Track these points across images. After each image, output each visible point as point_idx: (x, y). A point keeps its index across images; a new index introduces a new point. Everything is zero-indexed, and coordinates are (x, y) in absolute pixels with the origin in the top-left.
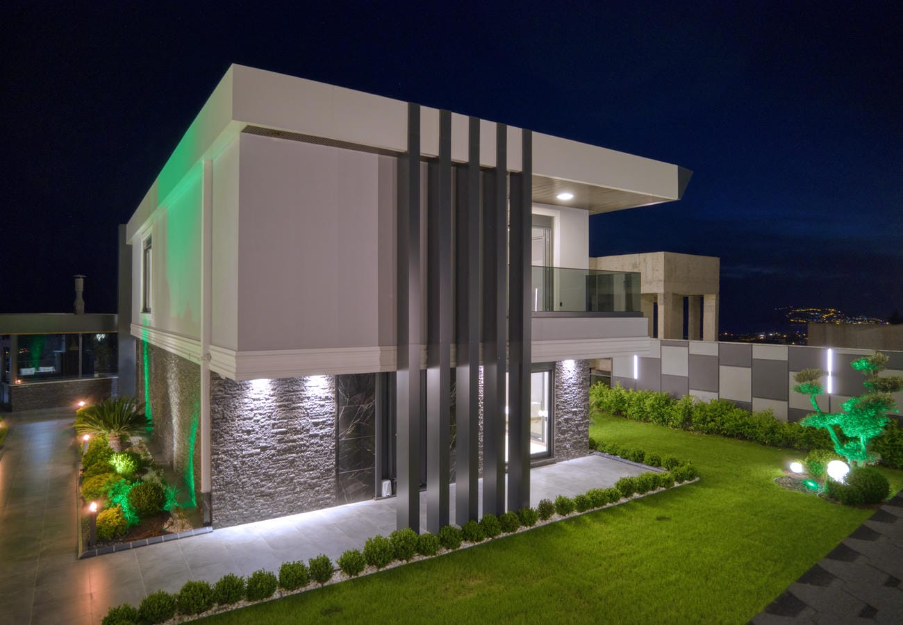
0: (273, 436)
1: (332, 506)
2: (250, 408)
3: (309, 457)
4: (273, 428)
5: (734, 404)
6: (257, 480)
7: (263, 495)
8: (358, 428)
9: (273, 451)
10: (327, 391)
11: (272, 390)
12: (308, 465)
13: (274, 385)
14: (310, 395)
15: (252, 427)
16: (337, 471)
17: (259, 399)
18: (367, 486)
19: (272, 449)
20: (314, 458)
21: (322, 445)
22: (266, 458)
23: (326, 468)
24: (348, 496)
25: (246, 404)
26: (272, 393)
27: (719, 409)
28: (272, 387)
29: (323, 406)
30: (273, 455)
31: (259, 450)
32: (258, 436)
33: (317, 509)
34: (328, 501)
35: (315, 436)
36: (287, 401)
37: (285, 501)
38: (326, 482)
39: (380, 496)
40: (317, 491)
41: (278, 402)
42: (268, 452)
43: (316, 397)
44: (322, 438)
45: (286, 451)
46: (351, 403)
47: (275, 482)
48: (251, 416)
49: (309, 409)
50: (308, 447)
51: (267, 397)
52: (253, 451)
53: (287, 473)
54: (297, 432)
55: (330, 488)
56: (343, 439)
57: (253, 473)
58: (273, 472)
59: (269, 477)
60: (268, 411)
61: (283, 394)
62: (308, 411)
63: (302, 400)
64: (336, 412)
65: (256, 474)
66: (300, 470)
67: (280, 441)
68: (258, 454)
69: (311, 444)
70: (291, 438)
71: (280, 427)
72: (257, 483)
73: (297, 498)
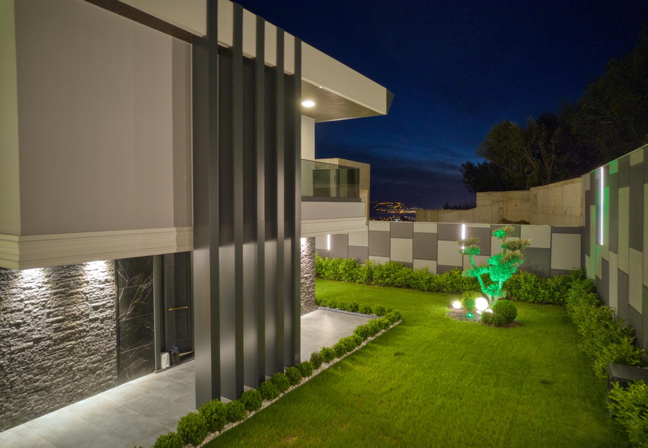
0: (49, 326)
1: (114, 386)
2: (19, 299)
3: (89, 342)
4: (48, 317)
5: (402, 265)
6: (30, 376)
7: (37, 390)
8: (137, 308)
9: (48, 342)
10: (106, 273)
11: (46, 277)
12: (89, 350)
13: (49, 271)
14: (89, 280)
15: (22, 319)
16: (118, 351)
17: (30, 288)
18: (148, 361)
19: (48, 340)
20: (94, 341)
21: (102, 328)
22: (40, 350)
23: (108, 350)
24: (130, 374)
25: (14, 294)
26: (46, 280)
27: (393, 269)
28: (46, 274)
29: (102, 289)
30: (49, 346)
31: (31, 343)
32: (29, 328)
33: (99, 393)
34: (110, 382)
35: (96, 320)
36: (64, 287)
37: (64, 391)
38: (107, 364)
39: (159, 368)
40: (99, 375)
41: (53, 289)
42: (42, 343)
43: (95, 281)
44: (102, 321)
45: (63, 340)
46: (130, 284)
47: (51, 374)
48: (21, 307)
49: (88, 293)
50: (88, 332)
51: (40, 285)
52: (25, 345)
53: (65, 362)
54: (75, 318)
55: (111, 369)
56: (124, 320)
57: (24, 369)
58: (50, 364)
59: (44, 370)
60: (42, 300)
61: (59, 280)
62: (88, 295)
63: (81, 284)
64: (116, 294)
65: (28, 370)
66: (80, 357)
67: (56, 330)
68: (30, 347)
69: (91, 329)
70: (69, 325)
71: (57, 316)
72: (30, 379)
73: (77, 385)
